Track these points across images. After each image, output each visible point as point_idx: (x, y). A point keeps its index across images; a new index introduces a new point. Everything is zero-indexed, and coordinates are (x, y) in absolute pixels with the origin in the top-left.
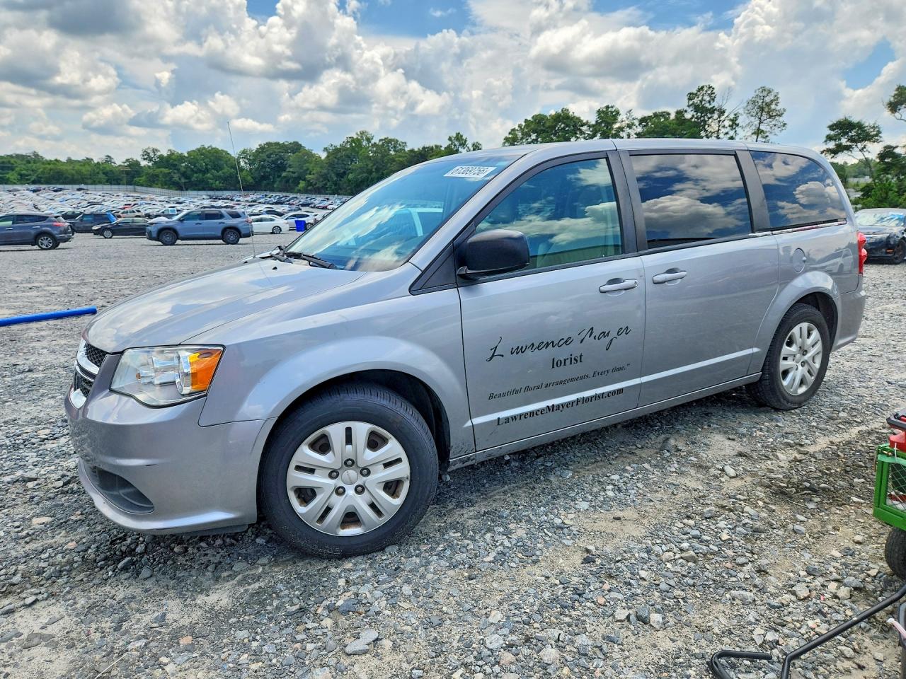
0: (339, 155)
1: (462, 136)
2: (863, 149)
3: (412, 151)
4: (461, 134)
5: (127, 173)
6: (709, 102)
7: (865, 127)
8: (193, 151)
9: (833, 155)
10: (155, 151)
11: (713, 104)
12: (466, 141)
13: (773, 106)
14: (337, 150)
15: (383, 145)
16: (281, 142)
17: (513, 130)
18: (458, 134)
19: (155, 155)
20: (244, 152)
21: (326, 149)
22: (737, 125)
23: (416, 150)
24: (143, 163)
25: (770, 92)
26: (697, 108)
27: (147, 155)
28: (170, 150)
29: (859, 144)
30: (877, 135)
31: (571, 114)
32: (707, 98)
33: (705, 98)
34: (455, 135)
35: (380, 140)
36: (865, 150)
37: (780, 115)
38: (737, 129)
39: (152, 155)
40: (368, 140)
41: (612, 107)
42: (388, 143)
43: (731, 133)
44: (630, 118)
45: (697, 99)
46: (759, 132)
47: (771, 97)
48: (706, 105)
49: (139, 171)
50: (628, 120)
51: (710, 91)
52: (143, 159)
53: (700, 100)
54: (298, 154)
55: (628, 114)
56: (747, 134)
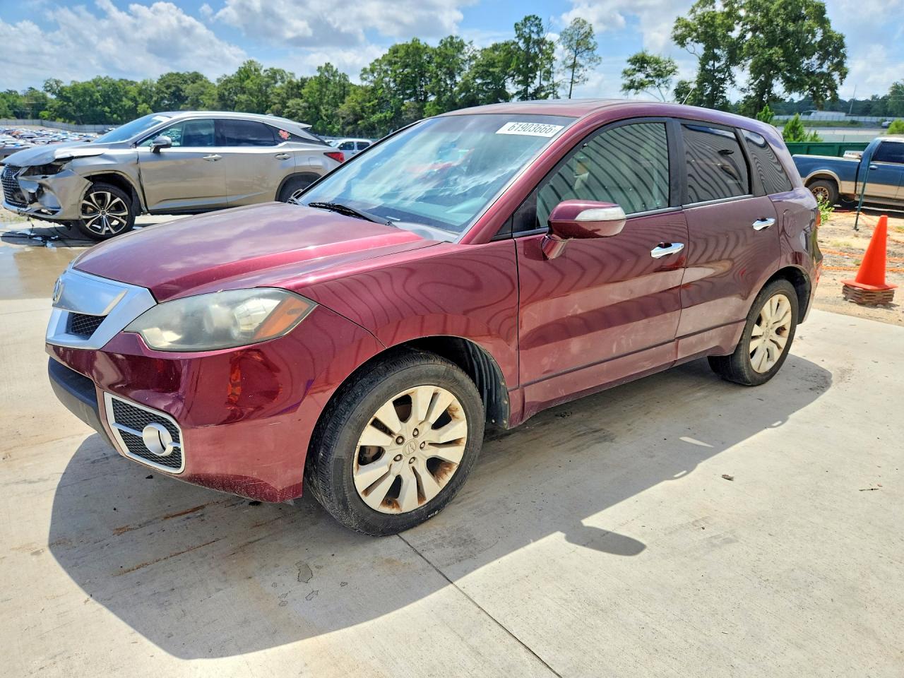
0: (229, 85)
1: (332, 67)
2: (659, 84)
3: (290, 82)
4: (332, 64)
5: (33, 106)
6: (538, 33)
7: (661, 63)
8: (89, 83)
9: (633, 91)
10: (57, 82)
11: (542, 36)
12: (336, 71)
13: (589, 38)
14: (229, 81)
15: (269, 76)
16: (181, 73)
17: (377, 60)
18: (328, 65)
19: (58, 86)
20: (144, 83)
21: (219, 80)
22: (553, 58)
23: (294, 80)
24: (49, 95)
25: (584, 22)
26: (527, 41)
28: (72, 82)
29: (657, 80)
30: (673, 70)
31: (422, 43)
32: (535, 29)
33: (532, 28)
34: (324, 65)
35: (265, 71)
36: (662, 85)
37: (593, 49)
38: (554, 62)
39: (55, 86)
40: (256, 70)
41: (457, 37)
42: (274, 75)
43: (548, 66)
44: (471, 50)
45: (524, 30)
46: (574, 66)
47: (586, 29)
48: (534, 36)
49: (44, 105)
50: (470, 52)
51: (537, 22)
52: (47, 91)
53: (527, 31)
54: (195, 85)
55: (469, 45)
56: (563, 67)
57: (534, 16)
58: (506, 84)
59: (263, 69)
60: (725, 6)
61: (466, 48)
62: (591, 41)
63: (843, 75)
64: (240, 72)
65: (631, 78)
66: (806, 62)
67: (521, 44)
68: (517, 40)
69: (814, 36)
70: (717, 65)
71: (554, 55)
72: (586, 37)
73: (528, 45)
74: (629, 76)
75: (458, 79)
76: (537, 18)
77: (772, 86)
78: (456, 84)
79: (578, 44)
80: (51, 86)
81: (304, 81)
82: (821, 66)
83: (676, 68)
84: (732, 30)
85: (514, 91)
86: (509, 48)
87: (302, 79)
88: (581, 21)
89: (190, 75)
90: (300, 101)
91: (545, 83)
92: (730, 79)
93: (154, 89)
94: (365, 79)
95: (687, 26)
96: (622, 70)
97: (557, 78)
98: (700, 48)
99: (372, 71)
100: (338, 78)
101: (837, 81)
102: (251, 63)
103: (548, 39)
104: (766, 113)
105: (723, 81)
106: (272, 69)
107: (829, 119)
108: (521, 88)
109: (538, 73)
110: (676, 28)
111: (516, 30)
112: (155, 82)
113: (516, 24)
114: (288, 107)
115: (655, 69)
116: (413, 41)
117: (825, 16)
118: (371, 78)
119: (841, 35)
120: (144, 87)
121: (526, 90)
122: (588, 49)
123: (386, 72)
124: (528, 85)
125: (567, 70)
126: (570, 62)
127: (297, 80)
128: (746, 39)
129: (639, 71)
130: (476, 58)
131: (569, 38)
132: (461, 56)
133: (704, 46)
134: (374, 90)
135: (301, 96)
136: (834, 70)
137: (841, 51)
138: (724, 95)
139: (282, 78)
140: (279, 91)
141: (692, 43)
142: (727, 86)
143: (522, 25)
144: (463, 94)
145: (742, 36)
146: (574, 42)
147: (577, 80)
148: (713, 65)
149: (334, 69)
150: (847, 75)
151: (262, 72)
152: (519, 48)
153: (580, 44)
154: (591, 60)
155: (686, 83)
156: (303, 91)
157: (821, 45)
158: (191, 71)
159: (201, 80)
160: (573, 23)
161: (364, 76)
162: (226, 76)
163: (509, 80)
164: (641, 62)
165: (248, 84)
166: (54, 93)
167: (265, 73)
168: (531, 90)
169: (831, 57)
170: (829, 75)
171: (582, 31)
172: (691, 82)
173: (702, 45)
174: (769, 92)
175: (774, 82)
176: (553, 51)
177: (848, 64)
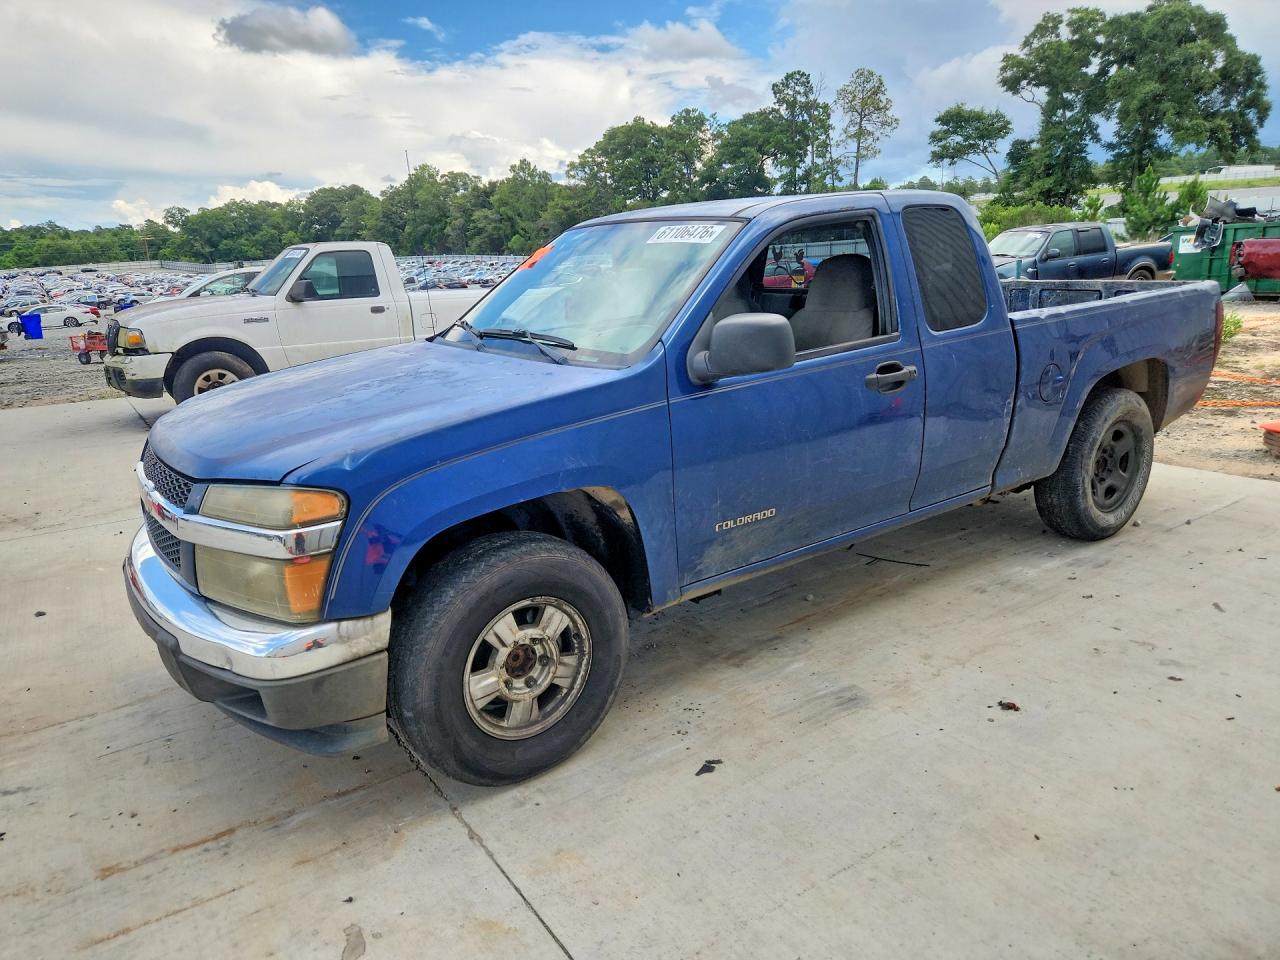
1: (528, 164)
2: (986, 148)
3: (476, 188)
4: (528, 160)
5: (151, 244)
6: (806, 94)
7: (985, 118)
8: (221, 209)
9: (947, 161)
10: (181, 211)
11: (812, 97)
12: (535, 169)
13: (879, 95)
14: (397, 192)
15: (447, 183)
16: (336, 188)
17: (588, 151)
18: (523, 162)
19: (182, 216)
20: (289, 205)
21: (383, 193)
22: (830, 126)
23: (481, 186)
24: (171, 228)
25: (871, 75)
26: (791, 105)
27: (170, 217)
28: (200, 209)
29: (981, 143)
30: (1005, 127)
31: (647, 122)
32: (802, 89)
33: (797, 88)
34: (518, 163)
35: (443, 176)
36: (989, 149)
37: (885, 109)
38: (831, 132)
39: (178, 216)
40: (431, 176)
41: (694, 111)
42: (454, 179)
43: (823, 137)
44: (716, 125)
45: (786, 92)
46: (861, 134)
47: (874, 82)
48: (801, 99)
49: (165, 241)
50: (713, 128)
51: (803, 79)
52: (168, 222)
53: (791, 93)
54: (354, 202)
55: (712, 120)
56: (844, 137)
57: (799, 72)
58: (765, 167)
59: (440, 174)
60: (1074, 32)
61: (707, 123)
62: (883, 98)
63: (1263, 113)
64: (410, 181)
65: (943, 143)
66: (1204, 99)
67: (783, 111)
68: (777, 107)
69: (1212, 61)
70: (1069, 114)
71: (831, 122)
72: (875, 93)
73: (792, 113)
74: (940, 140)
75: (699, 165)
76: (803, 74)
77: (1155, 136)
78: (695, 171)
79: (864, 103)
80: (173, 216)
81: (493, 185)
82: (1227, 103)
83: (1009, 123)
84: (1087, 64)
85: (777, 175)
86: (767, 118)
87: (490, 183)
88: (866, 73)
89: (347, 189)
90: (488, 212)
91: (819, 161)
92: (1091, 132)
93: (302, 211)
94: (574, 177)
95: (1019, 63)
96: (929, 134)
97: (835, 153)
98: (1042, 94)
99: (583, 165)
100: (537, 179)
101: (1255, 123)
102: (424, 168)
103: (820, 101)
104: (1148, 175)
105: (1081, 135)
106: (451, 173)
107: (1250, 177)
108: (785, 170)
109: (809, 148)
110: (1004, 69)
111: (775, 93)
112: (303, 202)
113: (774, 85)
114: (474, 221)
115: (977, 129)
116: (635, 120)
117: (1227, 32)
118: (581, 174)
119: (1255, 56)
120: (289, 209)
121: (793, 172)
122: (879, 109)
123: (600, 165)
124: (796, 166)
125: (849, 141)
126: (853, 130)
127: (485, 185)
128: (1110, 75)
129: (955, 132)
130: (722, 135)
131: (851, 97)
132: (701, 135)
133: (1047, 90)
134: (585, 189)
135: (489, 206)
136: (1248, 106)
137: (1257, 78)
138: (1083, 155)
139: (465, 184)
140: (460, 201)
141: (1029, 88)
142: (1087, 142)
143: (783, 84)
144: (707, 185)
145: (1103, 72)
146: (857, 101)
147: (865, 153)
148: (1064, 114)
149: (532, 167)
150: (1270, 113)
151: (438, 178)
152: (781, 116)
153: (866, 104)
154: (884, 124)
155: (1023, 142)
156: (492, 199)
157: (1225, 74)
158: (348, 185)
159: (361, 194)
160: (855, 76)
161: (572, 173)
162: (392, 187)
163: (769, 161)
164: (955, 120)
165: (421, 195)
166: (176, 225)
167: (443, 180)
168: (799, 172)
169: (1241, 89)
170: (1242, 115)
171: (868, 86)
172: (1032, 141)
173: (1044, 90)
174: (1150, 146)
175: (1157, 131)
176: (829, 116)
177: (1269, 96)
